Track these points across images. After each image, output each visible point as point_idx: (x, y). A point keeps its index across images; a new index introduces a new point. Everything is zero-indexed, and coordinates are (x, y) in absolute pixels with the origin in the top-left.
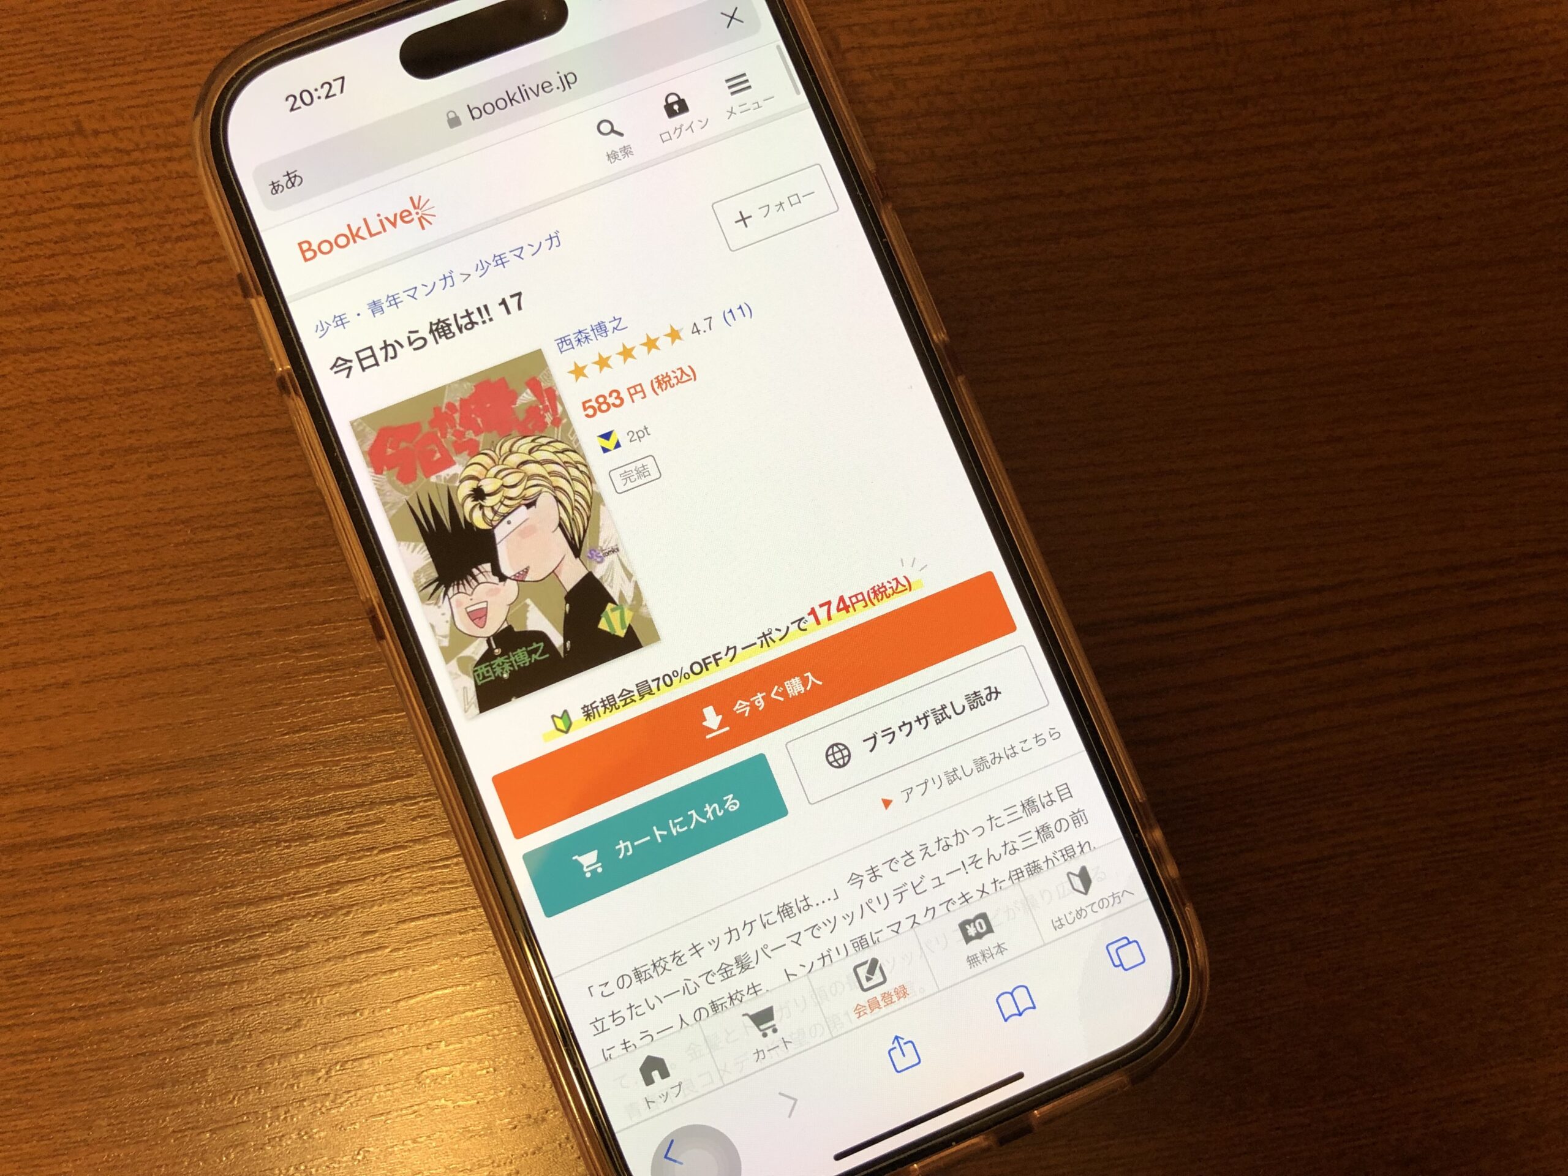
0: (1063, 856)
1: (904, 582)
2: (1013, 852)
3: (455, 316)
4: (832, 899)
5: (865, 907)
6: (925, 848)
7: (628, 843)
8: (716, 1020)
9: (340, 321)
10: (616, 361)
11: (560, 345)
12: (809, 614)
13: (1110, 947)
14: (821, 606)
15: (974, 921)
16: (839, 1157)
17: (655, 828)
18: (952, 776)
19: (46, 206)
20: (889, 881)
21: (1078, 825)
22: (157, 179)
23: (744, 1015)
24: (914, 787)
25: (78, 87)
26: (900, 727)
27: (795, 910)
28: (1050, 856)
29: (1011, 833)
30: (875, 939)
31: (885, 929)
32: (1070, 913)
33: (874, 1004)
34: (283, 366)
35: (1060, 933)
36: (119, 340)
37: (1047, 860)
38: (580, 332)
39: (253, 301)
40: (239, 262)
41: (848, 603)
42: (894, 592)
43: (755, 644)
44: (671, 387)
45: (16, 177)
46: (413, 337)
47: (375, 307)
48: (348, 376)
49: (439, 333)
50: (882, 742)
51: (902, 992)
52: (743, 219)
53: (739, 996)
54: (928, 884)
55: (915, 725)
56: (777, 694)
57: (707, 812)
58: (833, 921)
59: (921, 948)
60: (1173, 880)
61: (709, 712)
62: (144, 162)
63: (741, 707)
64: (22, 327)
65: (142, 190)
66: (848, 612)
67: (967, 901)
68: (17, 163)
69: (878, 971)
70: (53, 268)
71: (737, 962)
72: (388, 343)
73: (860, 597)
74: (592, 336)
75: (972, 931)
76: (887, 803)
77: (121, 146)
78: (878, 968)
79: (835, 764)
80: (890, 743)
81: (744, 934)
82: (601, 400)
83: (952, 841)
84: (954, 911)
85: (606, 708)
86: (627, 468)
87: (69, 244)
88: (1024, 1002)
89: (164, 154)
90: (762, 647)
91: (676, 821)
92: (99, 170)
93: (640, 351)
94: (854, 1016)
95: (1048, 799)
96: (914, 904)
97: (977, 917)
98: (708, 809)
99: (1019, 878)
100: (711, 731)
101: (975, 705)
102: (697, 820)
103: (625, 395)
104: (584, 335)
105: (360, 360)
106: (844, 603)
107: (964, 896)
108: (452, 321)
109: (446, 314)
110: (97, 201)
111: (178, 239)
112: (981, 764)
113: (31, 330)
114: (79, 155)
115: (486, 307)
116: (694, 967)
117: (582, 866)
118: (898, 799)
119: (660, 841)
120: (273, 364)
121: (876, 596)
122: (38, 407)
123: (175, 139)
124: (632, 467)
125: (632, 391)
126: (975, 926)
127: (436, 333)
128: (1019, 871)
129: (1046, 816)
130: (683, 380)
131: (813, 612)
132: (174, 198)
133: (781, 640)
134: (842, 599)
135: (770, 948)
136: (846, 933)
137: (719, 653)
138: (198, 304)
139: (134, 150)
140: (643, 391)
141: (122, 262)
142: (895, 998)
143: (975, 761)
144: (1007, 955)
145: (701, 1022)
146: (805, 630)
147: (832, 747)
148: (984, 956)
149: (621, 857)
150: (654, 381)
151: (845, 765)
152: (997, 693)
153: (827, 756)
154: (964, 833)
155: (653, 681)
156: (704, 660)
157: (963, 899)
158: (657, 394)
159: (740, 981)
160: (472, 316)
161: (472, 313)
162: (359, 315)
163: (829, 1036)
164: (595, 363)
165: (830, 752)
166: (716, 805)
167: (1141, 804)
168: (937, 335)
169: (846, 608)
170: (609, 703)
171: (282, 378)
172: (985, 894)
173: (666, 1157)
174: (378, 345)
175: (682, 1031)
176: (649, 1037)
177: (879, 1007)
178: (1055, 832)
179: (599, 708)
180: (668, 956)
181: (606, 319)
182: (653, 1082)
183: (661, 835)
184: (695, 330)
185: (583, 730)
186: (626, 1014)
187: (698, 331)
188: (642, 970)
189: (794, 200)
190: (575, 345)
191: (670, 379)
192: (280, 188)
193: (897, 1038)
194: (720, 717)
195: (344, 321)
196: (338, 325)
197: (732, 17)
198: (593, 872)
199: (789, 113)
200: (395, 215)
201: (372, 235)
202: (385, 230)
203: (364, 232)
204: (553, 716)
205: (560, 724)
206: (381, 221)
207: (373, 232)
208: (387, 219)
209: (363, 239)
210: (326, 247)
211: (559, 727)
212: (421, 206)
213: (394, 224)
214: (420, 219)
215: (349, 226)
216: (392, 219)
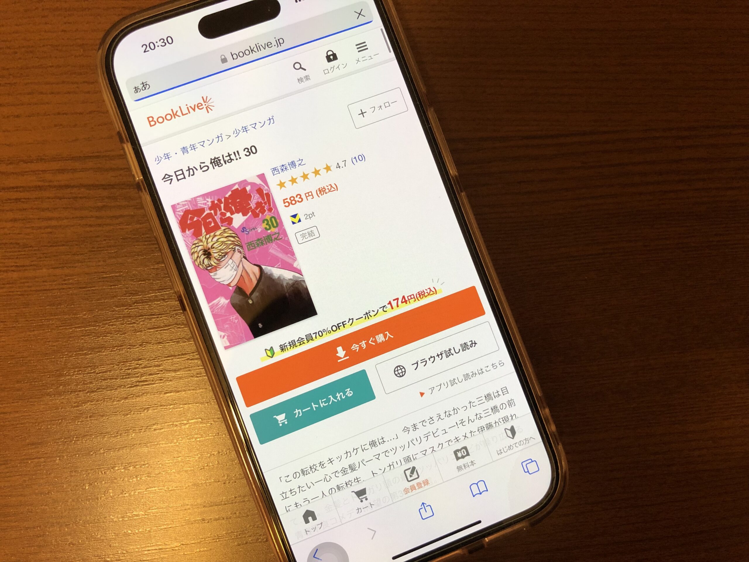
0: (503, 420)
1: (434, 290)
2: (480, 418)
3: (223, 156)
4: (395, 439)
5: (410, 442)
6: (439, 416)
7: (300, 410)
8: (338, 493)
9: (167, 156)
10: (300, 180)
11: (273, 172)
12: (388, 304)
13: (523, 464)
14: (394, 300)
16: (396, 557)
17: (313, 403)
18: (453, 382)
20: (421, 431)
21: (510, 406)
23: (352, 492)
24: (435, 387)
26: (429, 359)
27: (378, 443)
28: (497, 421)
29: (479, 409)
30: (414, 458)
31: (419, 453)
32: (505, 447)
33: (413, 488)
34: (139, 177)
35: (501, 456)
37: (496, 422)
38: (283, 166)
39: (125, 146)
40: (119, 125)
41: (407, 299)
42: (428, 295)
43: (362, 317)
44: (326, 193)
46: (202, 165)
47: (184, 150)
48: (170, 183)
49: (215, 164)
50: (421, 365)
51: (426, 482)
52: (362, 113)
53: (350, 483)
54: (440, 432)
55: (436, 358)
56: (372, 341)
57: (337, 396)
58: (395, 449)
59: (436, 462)
60: (553, 432)
61: (340, 349)
63: (355, 347)
66: (406, 303)
67: (458, 440)
69: (415, 472)
71: (350, 467)
72: (190, 168)
73: (412, 297)
74: (289, 168)
75: (459, 455)
76: (422, 394)
79: (398, 375)
80: (424, 366)
81: (353, 454)
82: (292, 199)
83: (451, 413)
84: (452, 445)
85: (291, 346)
86: (304, 232)
88: (482, 488)
90: (365, 319)
91: (323, 401)
93: (311, 176)
94: (404, 493)
95: (497, 394)
96: (433, 442)
97: (462, 449)
99: (482, 430)
100: (341, 358)
101: (465, 349)
102: (332, 400)
103: (303, 197)
104: (284, 167)
105: (177, 176)
106: (405, 299)
107: (456, 438)
108: (221, 158)
109: (218, 155)
112: (467, 377)
115: (238, 152)
116: (330, 469)
117: (278, 421)
118: (427, 393)
119: (315, 409)
120: (134, 176)
121: (420, 296)
124: (306, 231)
125: (307, 195)
126: (461, 453)
127: (213, 164)
128: (482, 427)
129: (497, 402)
130: (332, 190)
131: (390, 303)
133: (374, 316)
134: (404, 297)
135: (365, 461)
136: (401, 455)
137: (345, 321)
140: (312, 195)
142: (423, 485)
143: (464, 375)
144: (475, 466)
145: (332, 495)
146: (386, 311)
147: (397, 367)
148: (465, 466)
149: (296, 417)
150: (318, 190)
151: (403, 376)
152: (475, 343)
153: (395, 371)
154: (458, 409)
155: (313, 334)
156: (338, 324)
157: (456, 440)
158: (319, 197)
159: (351, 476)
160: (231, 156)
161: (231, 154)
162: (176, 153)
163: (391, 502)
164: (290, 181)
165: (396, 369)
166: (342, 393)
167: (540, 397)
168: (453, 171)
169: (406, 302)
170: (293, 344)
171: (138, 183)
172: (466, 438)
173: (314, 557)
174: (185, 169)
175: (323, 499)
176: (308, 501)
177: (415, 489)
178: (500, 409)
179: (288, 346)
180: (317, 464)
181: (296, 160)
182: (309, 522)
183: (315, 407)
184: (338, 166)
185: (280, 356)
186: (297, 490)
187: (339, 167)
188: (305, 470)
189: (387, 105)
190: (280, 172)
191: (325, 190)
192: (139, 90)
193: (423, 503)
194: (345, 352)
195: (169, 156)
196: (166, 158)
197: (360, 14)
198: (283, 423)
199: (386, 62)
200: (195, 105)
201: (183, 115)
202: (189, 113)
203: (179, 113)
204: (266, 350)
205: (269, 353)
206: (188, 108)
207: (184, 113)
208: (191, 107)
209: (179, 116)
210: (160, 120)
211: (268, 355)
212: (207, 101)
213: (194, 110)
214: (206, 108)
215: (172, 110)
216: (193, 108)
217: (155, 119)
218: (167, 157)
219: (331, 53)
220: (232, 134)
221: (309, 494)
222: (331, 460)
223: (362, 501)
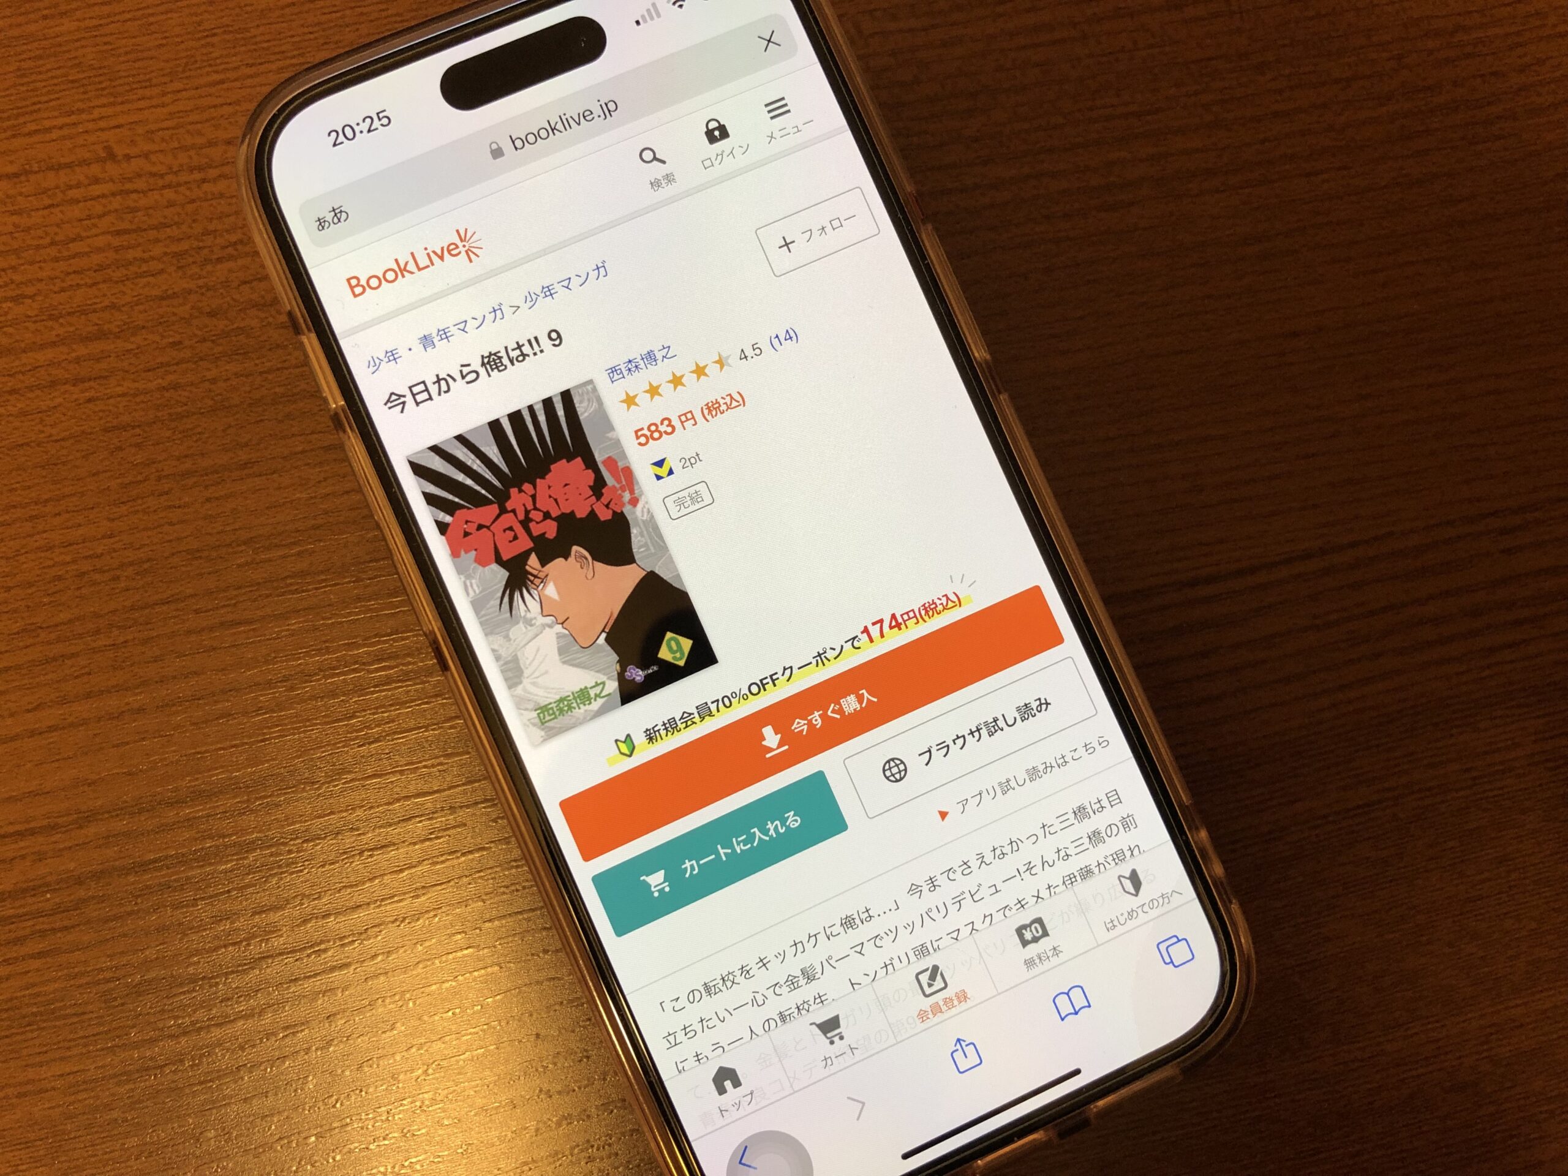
0: (1114, 859)
1: (955, 599)
2: (1066, 858)
3: (506, 348)
4: (893, 910)
5: (925, 916)
6: (981, 857)
7: (694, 862)
8: (782, 1028)
9: (392, 356)
10: (666, 389)
11: (611, 375)
12: (862, 633)
13: (1161, 946)
14: (874, 624)
15: (1030, 925)
16: (906, 1156)
17: (719, 847)
18: (1006, 787)
19: (84, 234)
20: (947, 891)
21: (1127, 829)
22: (193, 201)
23: (811, 1024)
24: (969, 799)
25: (105, 111)
26: (954, 741)
27: (858, 921)
28: (1102, 861)
29: (1064, 839)
30: (935, 946)
31: (944, 936)
32: (1122, 915)
33: (936, 1009)
34: (336, 401)
35: (1113, 934)
36: (168, 364)
37: (1099, 864)
38: (630, 361)
39: (304, 339)
40: (289, 300)
41: (900, 620)
42: (944, 609)
43: (811, 663)
44: (721, 413)
45: (52, 206)
46: (465, 370)
47: (427, 341)
48: (402, 411)
49: (491, 366)
50: (937, 755)
51: (962, 997)
52: (787, 244)
53: (806, 1006)
54: (985, 892)
55: (969, 738)
56: (833, 711)
57: (769, 829)
58: (894, 931)
59: (980, 954)
60: (1219, 878)
61: (768, 731)
62: (179, 185)
63: (800, 725)
64: (70, 358)
65: (179, 214)
66: (900, 629)
67: (1022, 906)
68: (50, 193)
69: (939, 977)
70: (96, 297)
71: (803, 973)
72: (441, 377)
73: (912, 614)
74: (642, 365)
75: (1028, 936)
76: (943, 815)
77: (154, 169)
78: (939, 974)
79: (892, 778)
80: (945, 756)
81: (809, 946)
82: (653, 428)
83: (1006, 850)
84: (1010, 917)
85: (667, 731)
86: (681, 495)
87: (109, 271)
88: (1080, 1002)
89: (197, 176)
90: (817, 666)
91: (739, 839)
92: (134, 196)
93: (689, 379)
94: (918, 1021)
95: (1098, 805)
96: (972, 912)
97: (1033, 922)
98: (769, 825)
99: (1072, 883)
100: (772, 750)
101: (1026, 716)
102: (759, 837)
103: (676, 422)
104: (634, 365)
105: (414, 395)
106: (896, 621)
107: (1020, 902)
108: (503, 354)
109: (496, 347)
110: (134, 227)
111: (219, 260)
112: (1033, 774)
113: (78, 361)
114: (112, 180)
115: (536, 339)
116: (762, 980)
117: (650, 886)
118: (954, 811)
119: (724, 858)
120: (325, 400)
121: (927, 612)
122: (93, 436)
123: (207, 160)
124: (685, 493)
125: (683, 418)
126: (1031, 931)
127: (488, 366)
128: (1072, 876)
129: (1098, 822)
130: (733, 406)
131: (866, 630)
132: (211, 219)
133: (835, 658)
134: (893, 616)
135: (834, 959)
136: (907, 942)
137: (776, 673)
138: (242, 325)
139: (166, 174)
140: (693, 418)
141: (164, 288)
142: (956, 1002)
143: (1027, 771)
144: (1063, 957)
145: (770, 1033)
146: (859, 648)
147: (888, 762)
148: (1040, 959)
149: (687, 875)
150: (705, 408)
151: (901, 779)
152: (1047, 704)
153: (884, 771)
154: (1018, 842)
155: (712, 703)
156: (761, 681)
157: (1019, 905)
158: (707, 421)
159: (807, 992)
160: (523, 348)
161: (523, 345)
162: (410, 349)
163: (892, 1041)
164: (646, 392)
165: (887, 767)
166: (777, 822)
167: (1187, 806)
168: (979, 353)
169: (898, 626)
170: (671, 726)
171: (336, 414)
172: (1040, 900)
173: (740, 1163)
174: (430, 380)
175: (752, 1041)
176: (721, 1049)
177: (941, 1012)
178: (1105, 837)
179: (661, 731)
180: (736, 970)
181: (656, 347)
182: (725, 1092)
183: (725, 854)
184: (743, 356)
185: (646, 753)
186: (698, 1027)
187: (746, 357)
188: (711, 984)
189: (836, 223)
190: (625, 375)
191: (720, 406)
192: (327, 224)
193: (959, 1040)
194: (779, 736)
195: (396, 356)
196: (390, 361)
197: (769, 41)
198: (661, 891)
199: (829, 136)
200: (442, 249)
201: (419, 269)
202: (433, 264)
203: (411, 267)
204: (616, 741)
205: (624, 748)
206: (428, 255)
207: (421, 266)
208: (434, 252)
209: (412, 273)
210: (374, 282)
211: (622, 751)
212: (467, 238)
213: (441, 258)
214: (466, 252)
215: (396, 260)
216: (439, 252)
217: (363, 282)
218: (391, 358)
219: (717, 125)
220: (521, 303)
221: (722, 1034)
222: (765, 961)
223: (832, 1043)
